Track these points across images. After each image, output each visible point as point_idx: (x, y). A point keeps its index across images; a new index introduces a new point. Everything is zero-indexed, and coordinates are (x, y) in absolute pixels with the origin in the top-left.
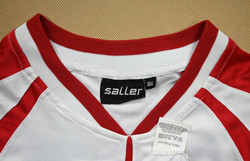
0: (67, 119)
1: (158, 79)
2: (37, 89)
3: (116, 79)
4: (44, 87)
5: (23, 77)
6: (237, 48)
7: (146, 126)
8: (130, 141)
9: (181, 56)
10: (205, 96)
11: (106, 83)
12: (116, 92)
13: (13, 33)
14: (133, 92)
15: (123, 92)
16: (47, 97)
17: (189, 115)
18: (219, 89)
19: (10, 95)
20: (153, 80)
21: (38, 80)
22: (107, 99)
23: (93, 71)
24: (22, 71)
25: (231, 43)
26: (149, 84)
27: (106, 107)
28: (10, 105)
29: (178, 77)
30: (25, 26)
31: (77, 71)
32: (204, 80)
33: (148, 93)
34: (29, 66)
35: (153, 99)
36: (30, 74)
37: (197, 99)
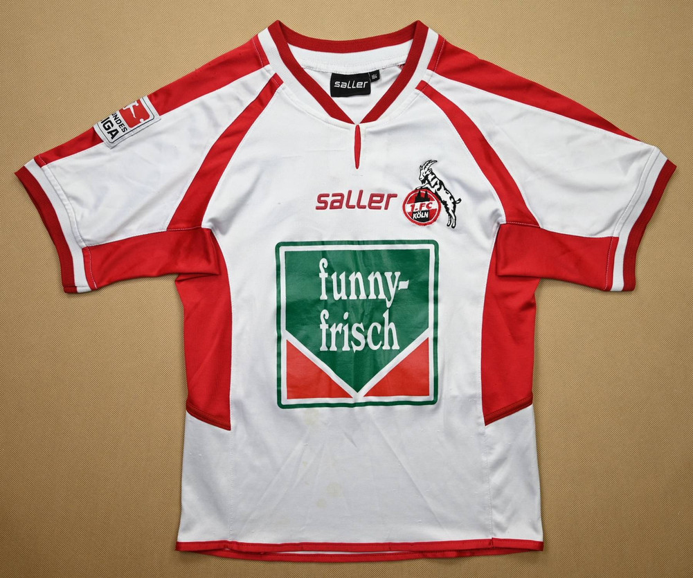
0: (299, 111)
1: (380, 72)
2: (274, 84)
3: (344, 74)
4: (280, 82)
5: (262, 74)
6: (446, 43)
7: (373, 116)
8: (358, 128)
9: (401, 51)
10: (424, 87)
11: (335, 77)
12: (344, 85)
13: (257, 35)
14: (360, 85)
15: (351, 86)
16: (283, 91)
17: (412, 106)
18: (438, 82)
19: (251, 92)
20: (377, 73)
21: (276, 76)
22: (337, 92)
23: (323, 67)
24: (263, 69)
25: (441, 39)
26: (373, 76)
27: (336, 100)
28: (249, 99)
29: (399, 71)
30: (267, 30)
31: (310, 68)
32: (422, 73)
33: (373, 86)
34: (269, 63)
35: (378, 91)
36: (268, 71)
37: (418, 91)
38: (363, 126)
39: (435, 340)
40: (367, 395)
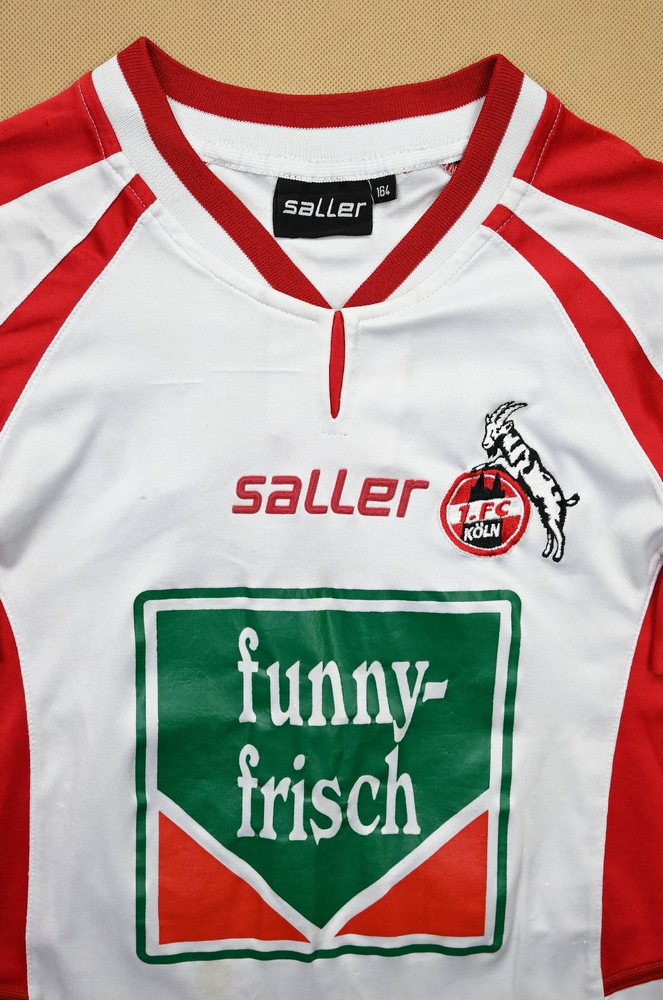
0: (197, 272)
1: (399, 180)
2: (132, 202)
3: (308, 180)
4: (150, 198)
5: (103, 174)
6: (566, 113)
7: (374, 290)
8: (339, 319)
9: (453, 129)
10: (503, 222)
11: (286, 189)
12: (308, 209)
13: (89, 76)
14: (346, 209)
15: (324, 210)
16: (156, 221)
18: (538, 210)
19: (76, 220)
20: (390, 181)
21: (137, 182)
22: (290, 226)
23: (258, 164)
24: (104, 163)
26: (383, 189)
27: (288, 245)
28: (69, 238)
29: (445, 178)
30: (113, 62)
31: (223, 162)
32: (501, 186)
33: (379, 212)
34: (119, 149)
35: (391, 226)
36: (119, 169)
37: (488, 231)
38: (351, 315)
39: (504, 816)
40: (343, 932)
